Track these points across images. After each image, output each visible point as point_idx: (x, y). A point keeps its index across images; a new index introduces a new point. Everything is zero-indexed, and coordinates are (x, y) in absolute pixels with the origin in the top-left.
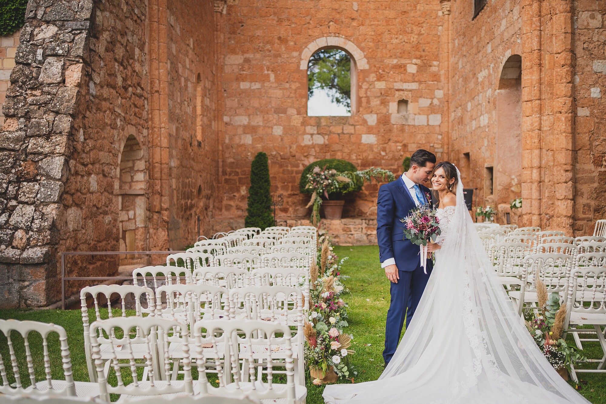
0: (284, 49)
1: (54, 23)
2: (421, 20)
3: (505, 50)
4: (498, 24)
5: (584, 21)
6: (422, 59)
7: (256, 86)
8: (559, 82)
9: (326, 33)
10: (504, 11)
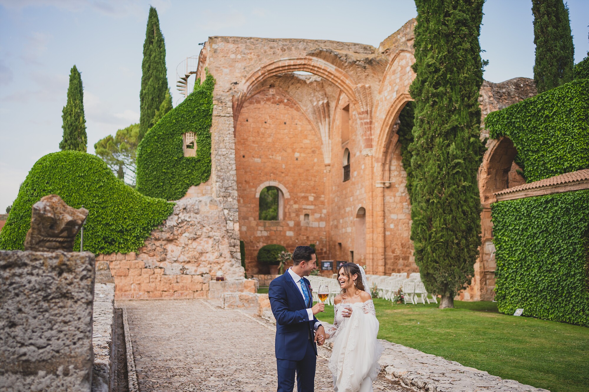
2: (316, 174)
3: (359, 203)
4: (355, 190)
5: (388, 200)
6: (316, 194)
8: (379, 222)
9: (269, 180)
10: (358, 186)
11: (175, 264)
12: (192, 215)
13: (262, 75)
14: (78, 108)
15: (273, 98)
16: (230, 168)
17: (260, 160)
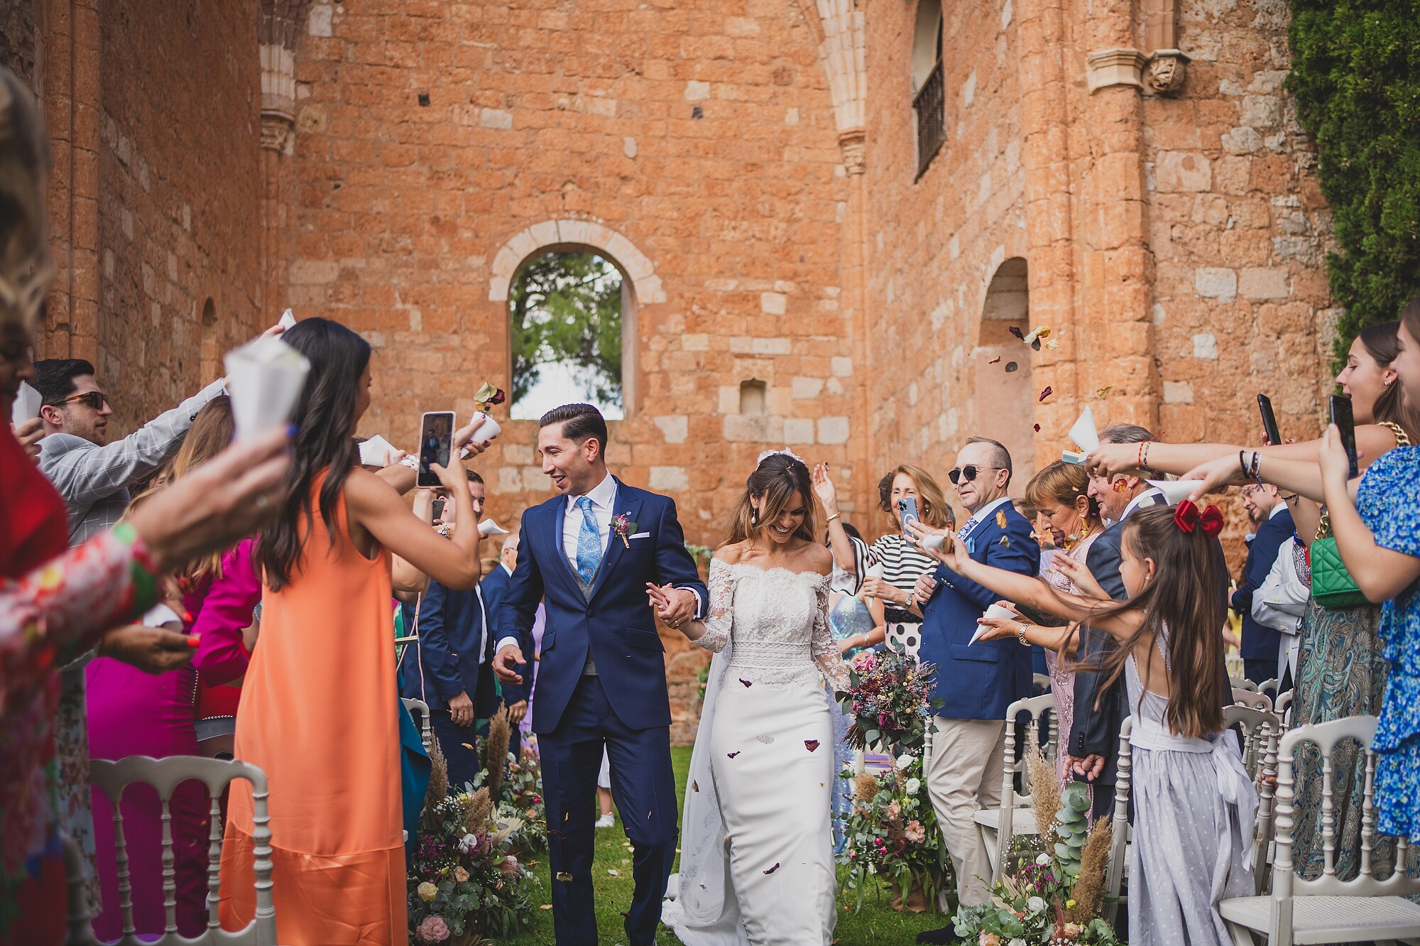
0: (446, 249)
2: (795, 185)
3: (989, 249)
4: (972, 186)
5: (1169, 174)
6: (798, 280)
8: (1118, 317)
9: (557, 211)
10: (984, 154)
17: (509, 117)
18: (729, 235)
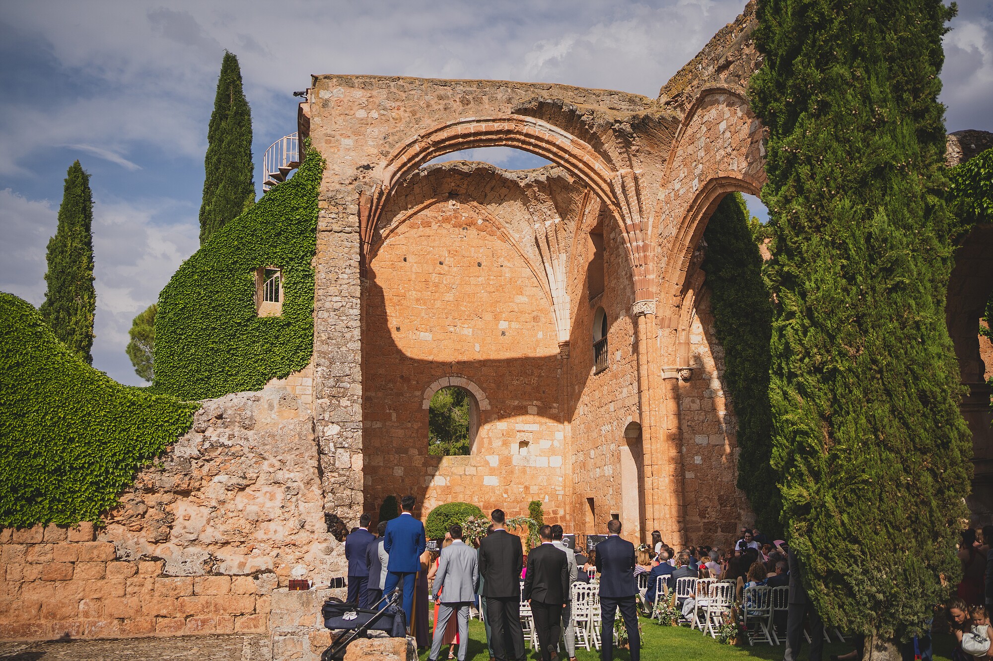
0: (406, 388)
1: (338, 423)
3: (626, 414)
5: (687, 405)
6: (542, 400)
7: (378, 425)
9: (449, 373)
10: (624, 381)
11: (192, 549)
12: (237, 430)
13: (421, 152)
14: (77, 240)
15: (456, 217)
16: (348, 336)
17: (431, 336)
18: (515, 382)
